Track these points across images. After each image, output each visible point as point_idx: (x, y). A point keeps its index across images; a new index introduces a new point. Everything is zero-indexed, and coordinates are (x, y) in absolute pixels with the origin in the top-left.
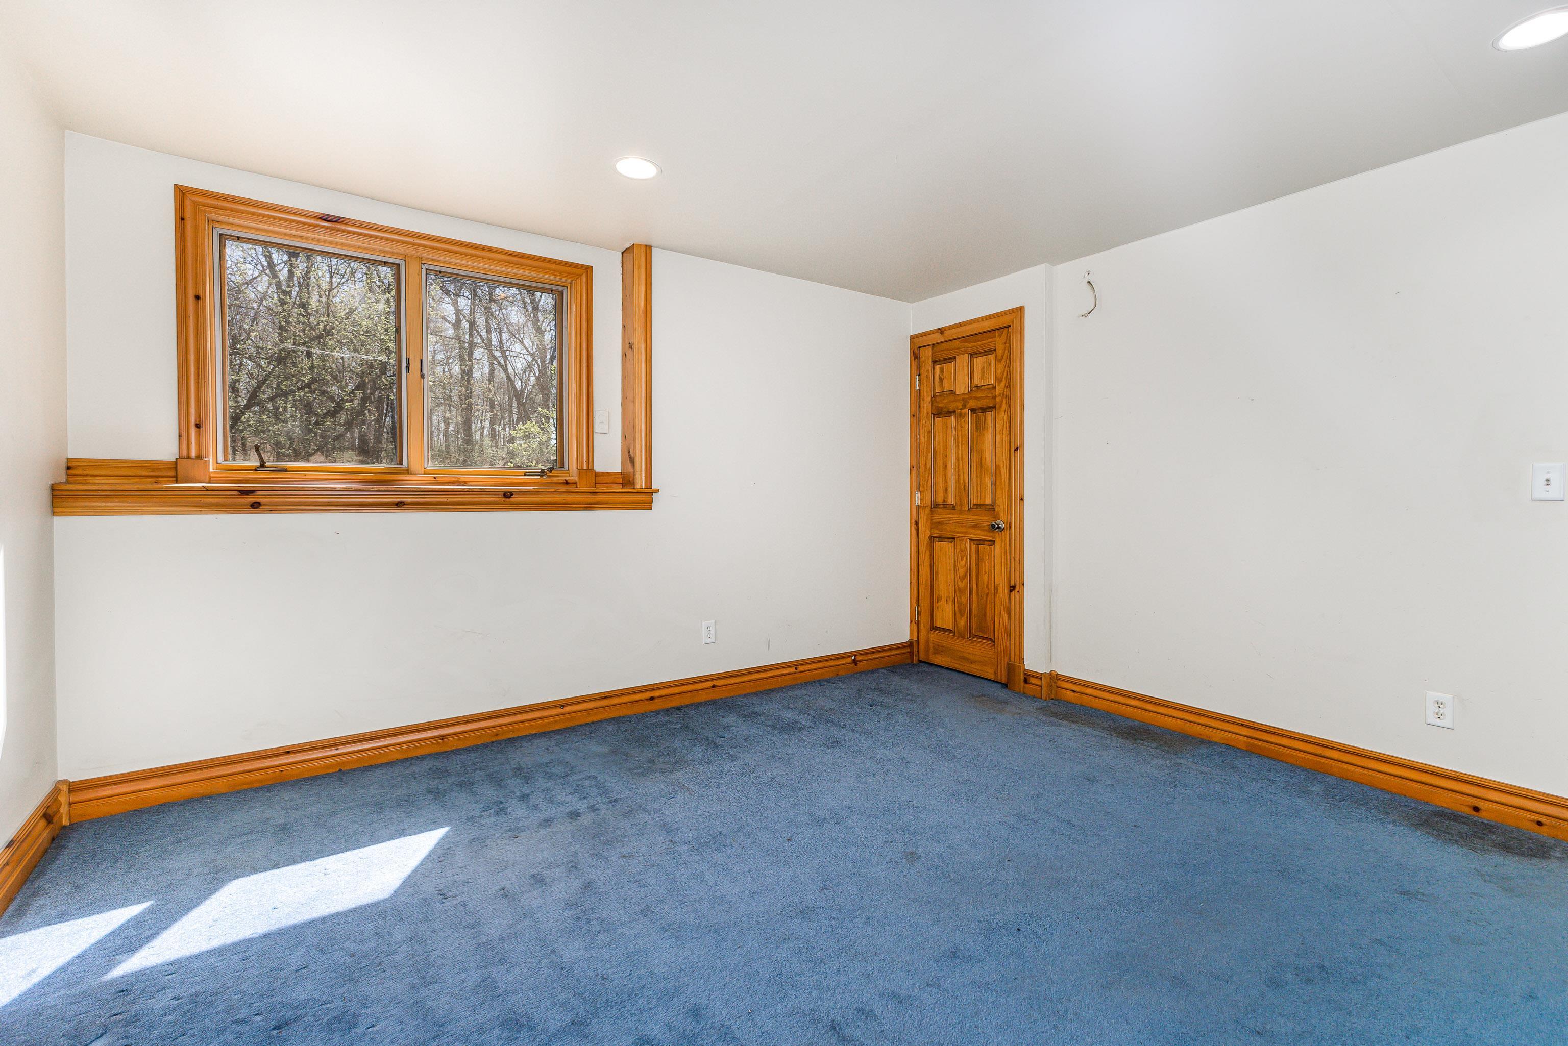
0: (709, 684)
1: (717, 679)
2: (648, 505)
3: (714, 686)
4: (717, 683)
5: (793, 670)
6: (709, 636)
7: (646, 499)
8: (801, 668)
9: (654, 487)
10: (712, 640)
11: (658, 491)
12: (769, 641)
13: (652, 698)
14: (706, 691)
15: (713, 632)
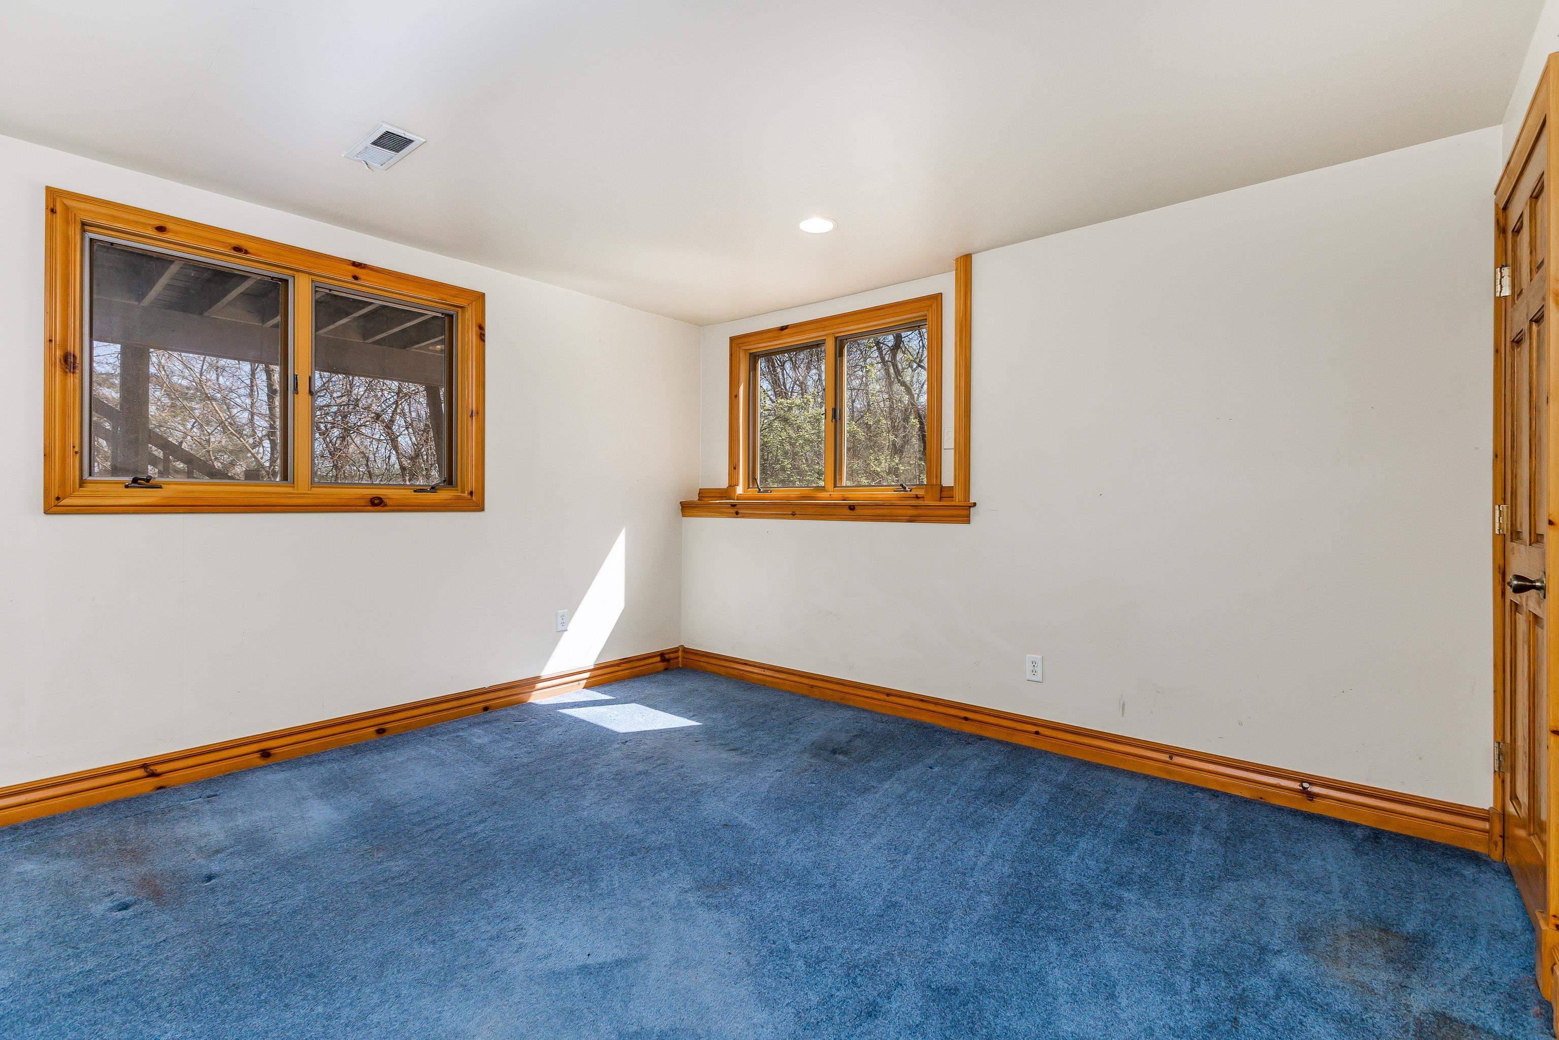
0: (1035, 729)
1: (1043, 726)
2: (966, 519)
3: (1037, 733)
4: (1041, 730)
5: (1165, 757)
6: (1034, 672)
7: (964, 512)
8: (1177, 760)
9: (972, 500)
10: (1038, 677)
11: (975, 504)
12: (1124, 705)
13: (966, 719)
14: (1027, 735)
15: (1039, 669)
